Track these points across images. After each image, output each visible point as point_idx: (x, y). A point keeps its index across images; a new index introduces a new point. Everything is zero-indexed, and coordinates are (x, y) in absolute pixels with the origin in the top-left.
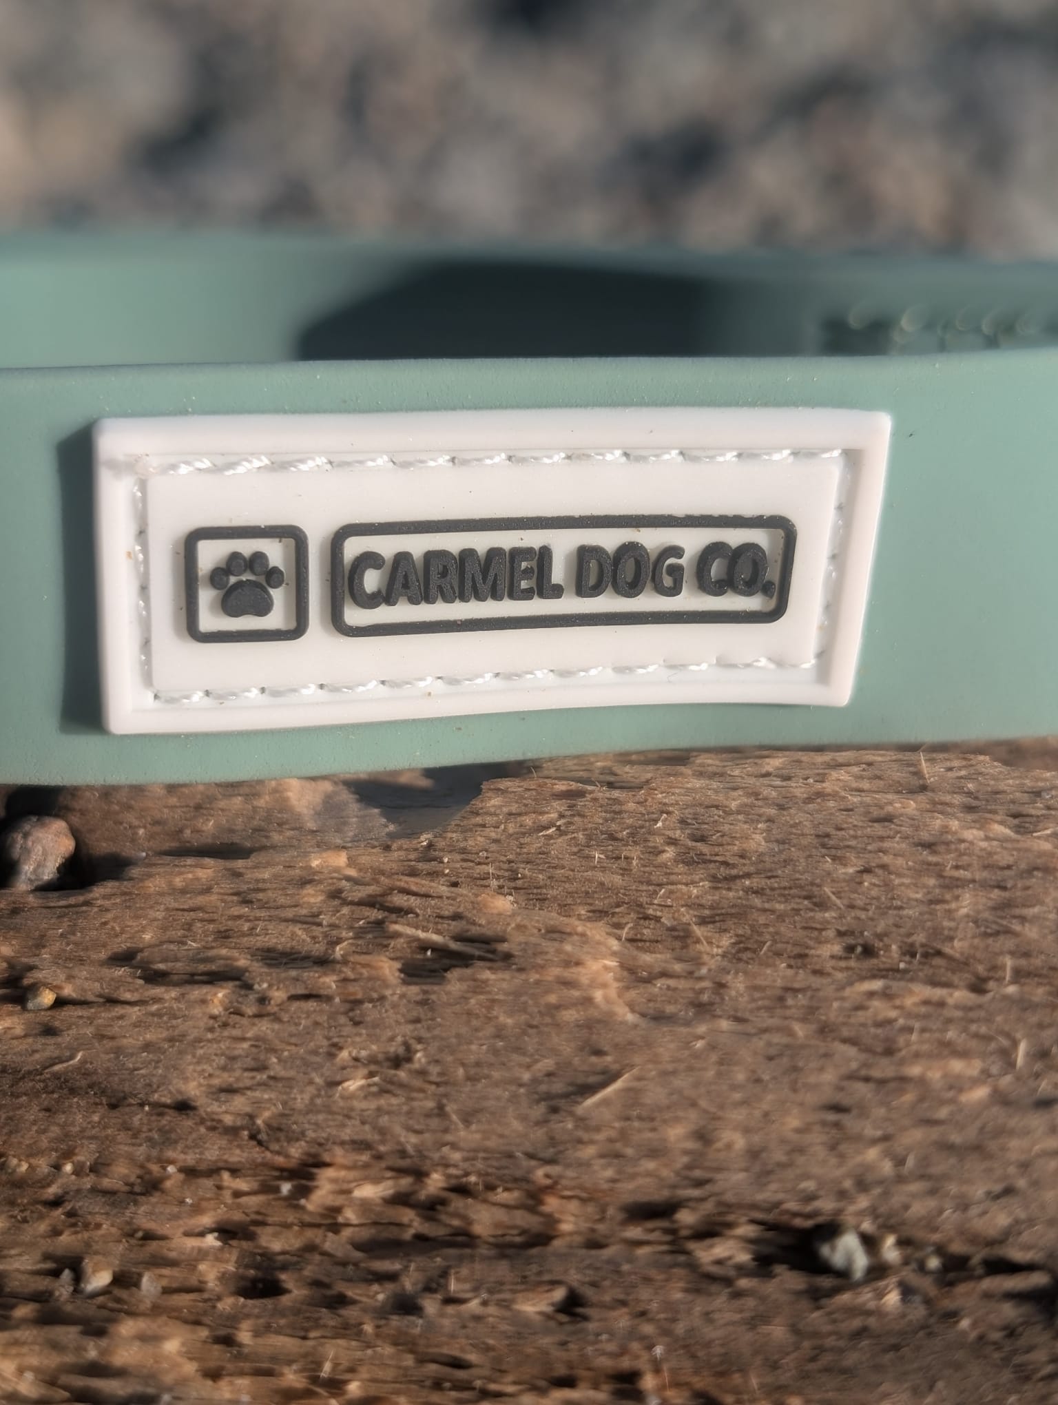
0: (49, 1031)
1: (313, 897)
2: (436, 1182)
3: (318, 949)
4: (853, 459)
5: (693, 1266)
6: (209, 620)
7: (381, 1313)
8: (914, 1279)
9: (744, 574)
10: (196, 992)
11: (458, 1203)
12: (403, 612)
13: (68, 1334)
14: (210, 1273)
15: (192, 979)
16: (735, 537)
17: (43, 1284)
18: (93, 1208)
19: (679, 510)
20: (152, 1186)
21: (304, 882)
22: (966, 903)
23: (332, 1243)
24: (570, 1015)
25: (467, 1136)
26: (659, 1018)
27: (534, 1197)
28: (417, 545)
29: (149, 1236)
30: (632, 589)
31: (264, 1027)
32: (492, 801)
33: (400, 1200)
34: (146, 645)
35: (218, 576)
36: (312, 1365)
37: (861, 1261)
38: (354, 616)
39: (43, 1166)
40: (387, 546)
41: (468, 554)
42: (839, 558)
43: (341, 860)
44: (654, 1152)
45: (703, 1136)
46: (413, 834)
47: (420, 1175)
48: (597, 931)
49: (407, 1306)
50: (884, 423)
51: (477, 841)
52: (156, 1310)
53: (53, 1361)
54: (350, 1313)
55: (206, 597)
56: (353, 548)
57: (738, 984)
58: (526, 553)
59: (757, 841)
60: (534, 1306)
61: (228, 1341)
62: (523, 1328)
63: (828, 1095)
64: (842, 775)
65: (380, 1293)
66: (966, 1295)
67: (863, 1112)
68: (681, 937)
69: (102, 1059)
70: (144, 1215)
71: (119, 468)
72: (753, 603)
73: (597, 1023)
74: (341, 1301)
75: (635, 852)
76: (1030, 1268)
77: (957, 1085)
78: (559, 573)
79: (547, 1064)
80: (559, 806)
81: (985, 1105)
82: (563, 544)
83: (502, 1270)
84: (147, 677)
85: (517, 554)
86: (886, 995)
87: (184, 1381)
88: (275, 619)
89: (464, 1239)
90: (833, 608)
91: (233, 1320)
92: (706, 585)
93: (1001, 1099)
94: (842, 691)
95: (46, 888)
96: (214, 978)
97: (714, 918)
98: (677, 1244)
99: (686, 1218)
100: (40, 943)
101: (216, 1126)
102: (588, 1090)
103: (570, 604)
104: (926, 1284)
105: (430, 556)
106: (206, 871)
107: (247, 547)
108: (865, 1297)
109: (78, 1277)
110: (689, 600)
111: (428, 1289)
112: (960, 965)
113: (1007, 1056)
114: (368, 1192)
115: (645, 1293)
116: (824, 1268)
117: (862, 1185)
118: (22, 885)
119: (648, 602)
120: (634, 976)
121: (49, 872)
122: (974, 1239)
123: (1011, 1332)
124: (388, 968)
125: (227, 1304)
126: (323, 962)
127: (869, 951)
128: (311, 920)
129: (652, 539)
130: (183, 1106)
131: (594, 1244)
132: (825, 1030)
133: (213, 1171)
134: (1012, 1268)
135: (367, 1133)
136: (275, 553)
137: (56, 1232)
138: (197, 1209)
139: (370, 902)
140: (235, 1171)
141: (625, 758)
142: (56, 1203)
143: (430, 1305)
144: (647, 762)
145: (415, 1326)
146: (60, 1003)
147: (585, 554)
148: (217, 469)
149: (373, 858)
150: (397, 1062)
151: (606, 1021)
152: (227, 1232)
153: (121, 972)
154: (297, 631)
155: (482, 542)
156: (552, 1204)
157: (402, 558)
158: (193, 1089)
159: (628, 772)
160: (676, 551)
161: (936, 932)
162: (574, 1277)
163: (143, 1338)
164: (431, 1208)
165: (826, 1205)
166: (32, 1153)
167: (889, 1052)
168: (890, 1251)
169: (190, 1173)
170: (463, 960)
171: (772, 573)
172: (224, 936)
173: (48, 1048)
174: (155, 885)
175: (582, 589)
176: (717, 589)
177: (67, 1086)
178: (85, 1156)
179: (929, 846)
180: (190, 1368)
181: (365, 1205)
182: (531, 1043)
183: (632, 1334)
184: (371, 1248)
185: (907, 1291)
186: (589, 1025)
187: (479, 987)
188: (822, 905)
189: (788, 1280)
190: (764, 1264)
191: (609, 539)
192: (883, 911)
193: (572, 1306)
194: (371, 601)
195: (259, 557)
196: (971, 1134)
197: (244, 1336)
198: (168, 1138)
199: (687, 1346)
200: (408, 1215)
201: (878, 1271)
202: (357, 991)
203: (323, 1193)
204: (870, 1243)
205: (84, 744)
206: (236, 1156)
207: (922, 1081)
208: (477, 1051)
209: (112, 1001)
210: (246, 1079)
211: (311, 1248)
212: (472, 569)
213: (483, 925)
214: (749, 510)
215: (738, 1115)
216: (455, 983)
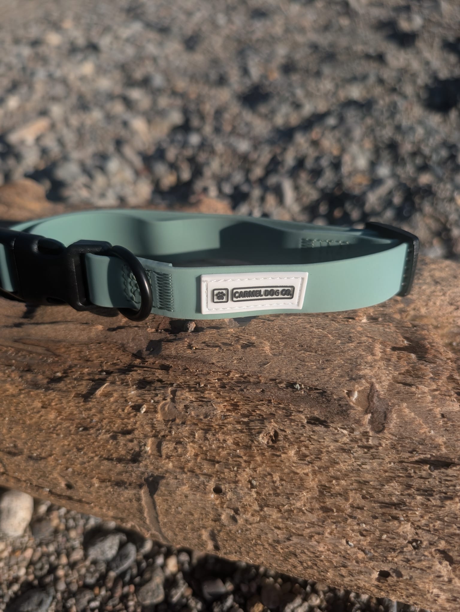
0: (195, 353)
1: (229, 336)
2: (246, 375)
3: (230, 343)
4: (303, 279)
5: (278, 387)
6: (216, 300)
7: (239, 391)
8: (306, 390)
9: (288, 293)
10: (214, 349)
11: (249, 377)
12: (241, 299)
13: (199, 393)
14: (217, 385)
15: (213, 347)
16: (286, 288)
17: (195, 386)
18: (201, 376)
19: (279, 285)
20: (209, 373)
21: (228, 334)
22: (315, 340)
23: (232, 382)
24: (263, 354)
25: (250, 369)
26: (274, 355)
27: (258, 378)
28: (243, 290)
29: (208, 380)
30: (272, 295)
31: (223, 354)
32: (253, 322)
33: (241, 376)
34: (207, 303)
35: (217, 295)
36: (230, 397)
37: (299, 387)
38: (235, 299)
39: (194, 370)
40: (239, 291)
41: (250, 291)
42: (301, 291)
43: (232, 330)
44: (273, 373)
45: (280, 371)
46: (242, 326)
47: (244, 374)
48: (266, 342)
49: (242, 390)
50: (307, 274)
51: (251, 328)
52: (210, 390)
53: (197, 396)
54: (235, 391)
55: (215, 297)
56: (235, 291)
57: (285, 351)
58: (258, 291)
59: (288, 330)
60: (258, 391)
61: (219, 394)
62: (257, 394)
63: (296, 366)
64: (300, 320)
65: (239, 389)
66: (312, 393)
67: (300, 369)
68: (278, 343)
69: (202, 357)
70: (208, 377)
71: (204, 281)
72: (289, 297)
73: (266, 356)
74: (234, 389)
75: (272, 331)
76: (320, 389)
77: (312, 366)
78: (262, 293)
79: (260, 360)
80: (262, 324)
81: (315, 369)
82: (263, 290)
83: (254, 386)
84: (207, 307)
85: (257, 291)
86: (304, 353)
87: (214, 399)
88: (224, 300)
89: (249, 382)
90: (300, 297)
91: (220, 391)
92: (282, 294)
93: (318, 368)
94: (301, 307)
95: (192, 332)
96: (216, 347)
97: (282, 341)
98: (276, 384)
99: (277, 381)
100: (193, 340)
101: (217, 366)
102: (265, 364)
103: (264, 297)
104: (307, 391)
105: (245, 292)
106: (214, 331)
107: (221, 291)
108: (300, 392)
109: (199, 385)
110: (280, 296)
111: (245, 388)
112: (313, 349)
113: (319, 362)
114: (237, 375)
115: (272, 390)
116: (295, 388)
117: (300, 378)
118: (189, 331)
119: (274, 296)
120: (272, 349)
121: (193, 330)
122: (313, 386)
123: (317, 397)
124: (239, 347)
125: (219, 389)
126: (231, 345)
127: (302, 346)
128: (229, 339)
129: (275, 289)
130: (213, 364)
131: (266, 383)
132: (296, 357)
133: (217, 372)
134: (318, 389)
135: (237, 368)
136: (224, 292)
137: (196, 379)
138: (215, 377)
139: (236, 337)
140: (220, 372)
141: (271, 315)
142: (196, 375)
143: (245, 390)
144: (274, 316)
145: (243, 393)
146: (196, 349)
147: (266, 291)
148: (217, 281)
149: (236, 330)
150: (241, 359)
151: (268, 355)
152: (218, 379)
153: (203, 345)
154: (227, 302)
155: (252, 290)
156: (260, 378)
157: (241, 292)
158: (214, 361)
159: (271, 318)
160: (278, 290)
161: (311, 344)
162: (263, 388)
163: (208, 393)
164: (245, 378)
165: (295, 380)
166: (193, 369)
167: (304, 361)
168: (303, 386)
169: (214, 372)
170: (249, 346)
171: (291, 293)
172: (217, 340)
173: (194, 355)
174: (208, 333)
175: (265, 295)
176: (284, 295)
177: (197, 360)
178: (200, 369)
179: (311, 332)
180: (214, 397)
181: (236, 377)
182: (258, 358)
183: (270, 395)
184: (237, 382)
185: (304, 391)
186: (265, 356)
187: (251, 350)
188: (296, 340)
189: (290, 389)
190: (287, 387)
191: (269, 289)
192: (304, 341)
193: (263, 391)
194: (237, 297)
195: (222, 292)
196: (313, 372)
197: (221, 393)
198: (211, 368)
199: (277, 397)
200: (242, 379)
201: (301, 389)
202: (235, 349)
203: (231, 375)
204: (300, 385)
205: (199, 314)
206: (220, 370)
207: (308, 365)
208: (251, 358)
209: (203, 349)
210: (221, 360)
211: (229, 382)
212: (251, 293)
213: (252, 341)
214: (288, 285)
215: (284, 369)
216: (248, 349)
